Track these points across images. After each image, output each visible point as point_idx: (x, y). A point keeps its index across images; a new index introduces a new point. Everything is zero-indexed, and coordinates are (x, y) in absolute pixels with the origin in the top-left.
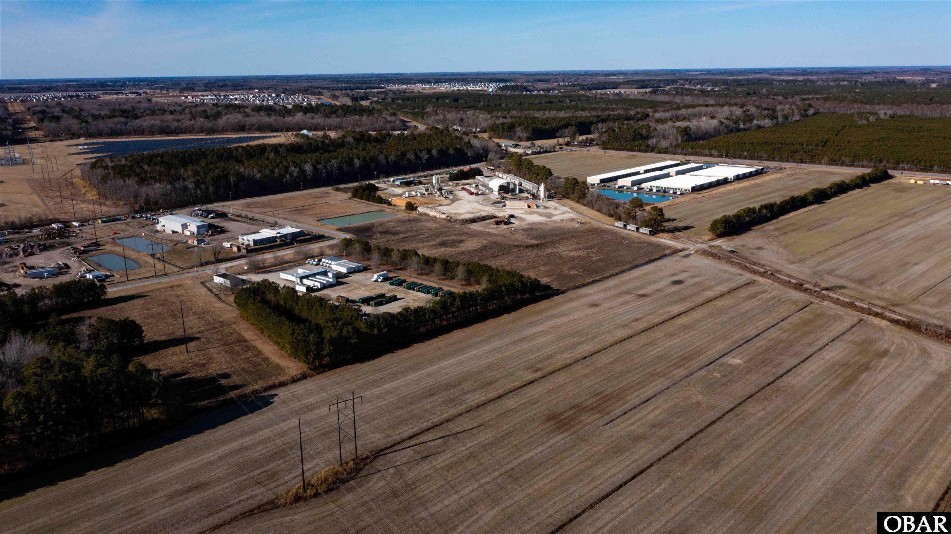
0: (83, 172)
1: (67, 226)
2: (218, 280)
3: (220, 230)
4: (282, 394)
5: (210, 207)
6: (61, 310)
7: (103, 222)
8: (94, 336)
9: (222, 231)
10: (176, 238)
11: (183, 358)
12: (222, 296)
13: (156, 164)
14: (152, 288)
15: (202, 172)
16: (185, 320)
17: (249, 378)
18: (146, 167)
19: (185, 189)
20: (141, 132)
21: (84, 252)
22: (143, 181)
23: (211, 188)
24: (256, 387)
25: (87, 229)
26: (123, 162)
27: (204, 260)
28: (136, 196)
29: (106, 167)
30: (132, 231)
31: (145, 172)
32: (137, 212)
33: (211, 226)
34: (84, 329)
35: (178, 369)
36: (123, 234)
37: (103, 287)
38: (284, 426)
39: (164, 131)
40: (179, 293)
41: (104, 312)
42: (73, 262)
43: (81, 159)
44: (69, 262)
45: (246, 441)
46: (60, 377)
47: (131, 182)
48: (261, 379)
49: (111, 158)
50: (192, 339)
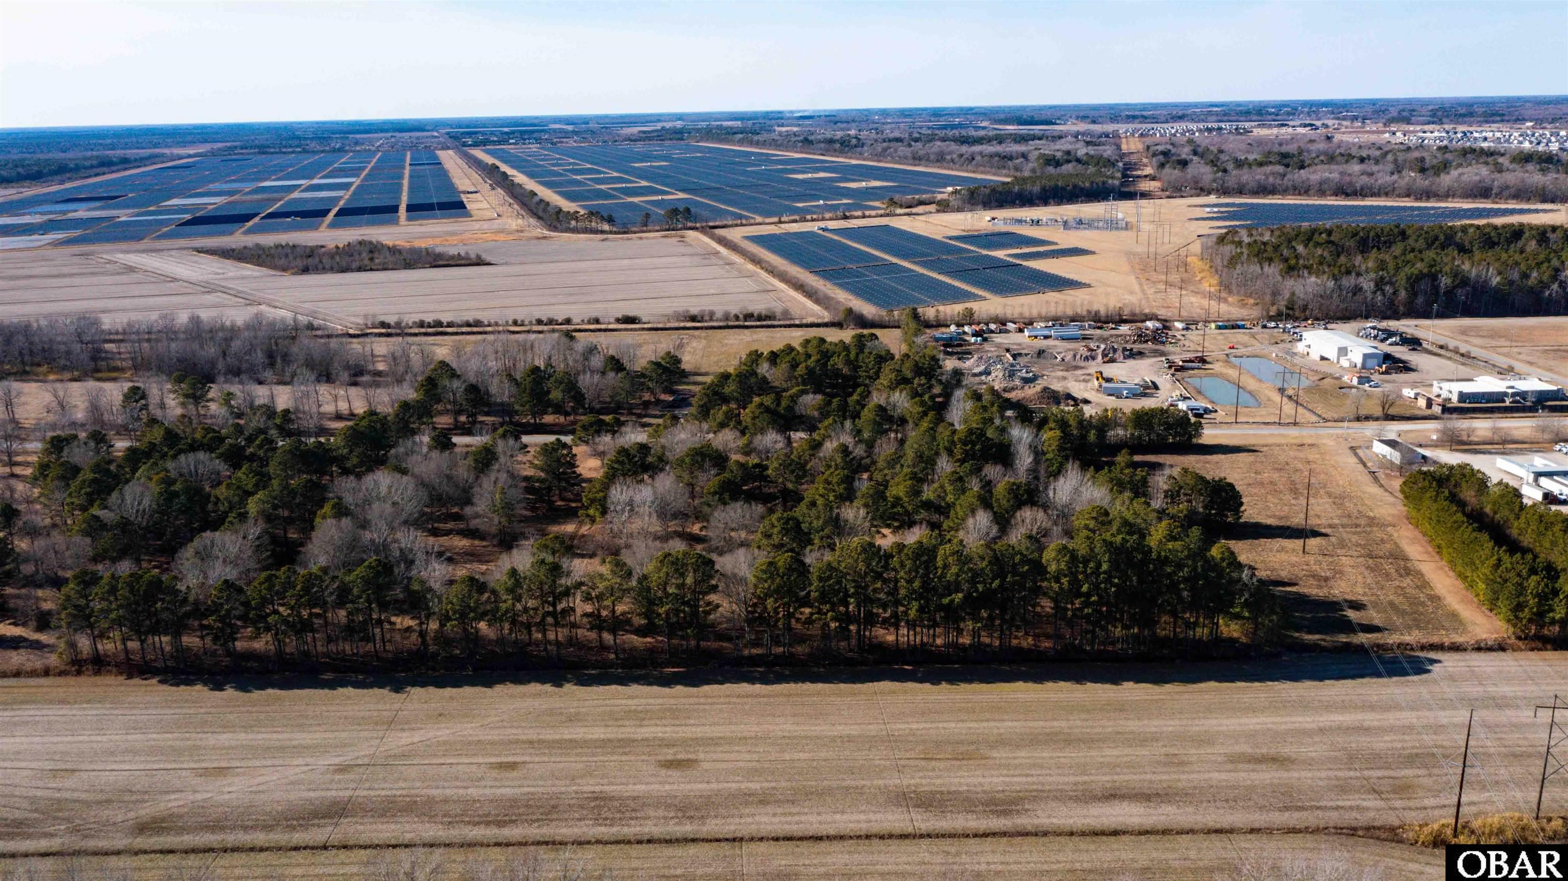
0: (1204, 248)
1: (1165, 327)
2: (1380, 449)
3: (1403, 367)
4: (1449, 662)
5: (1393, 324)
6: (1136, 447)
7: (1219, 328)
8: (1172, 495)
9: (1406, 368)
10: (1324, 367)
11: (1294, 559)
12: (1381, 475)
13: (1317, 244)
14: (1271, 441)
15: (1391, 266)
16: (1312, 501)
17: (1398, 621)
18: (1300, 248)
19: (1357, 290)
20: (1303, 190)
21: (1181, 369)
22: (1291, 270)
23: (1403, 294)
24: (1407, 638)
25: (1193, 335)
26: (1267, 238)
27: (1363, 412)
28: (1275, 294)
29: (1240, 244)
30: (1257, 347)
31: (1297, 257)
32: (1271, 318)
33: (1387, 357)
34: (1160, 482)
35: (1284, 575)
36: (1242, 351)
37: (1199, 425)
38: (1444, 717)
39: (1342, 191)
40: (1311, 457)
41: (1192, 461)
42: (1164, 381)
43: (1205, 228)
44: (1158, 381)
45: (1370, 719)
46: (1119, 539)
47: (1273, 270)
48: (1419, 628)
49: (1249, 228)
50: (1316, 534)
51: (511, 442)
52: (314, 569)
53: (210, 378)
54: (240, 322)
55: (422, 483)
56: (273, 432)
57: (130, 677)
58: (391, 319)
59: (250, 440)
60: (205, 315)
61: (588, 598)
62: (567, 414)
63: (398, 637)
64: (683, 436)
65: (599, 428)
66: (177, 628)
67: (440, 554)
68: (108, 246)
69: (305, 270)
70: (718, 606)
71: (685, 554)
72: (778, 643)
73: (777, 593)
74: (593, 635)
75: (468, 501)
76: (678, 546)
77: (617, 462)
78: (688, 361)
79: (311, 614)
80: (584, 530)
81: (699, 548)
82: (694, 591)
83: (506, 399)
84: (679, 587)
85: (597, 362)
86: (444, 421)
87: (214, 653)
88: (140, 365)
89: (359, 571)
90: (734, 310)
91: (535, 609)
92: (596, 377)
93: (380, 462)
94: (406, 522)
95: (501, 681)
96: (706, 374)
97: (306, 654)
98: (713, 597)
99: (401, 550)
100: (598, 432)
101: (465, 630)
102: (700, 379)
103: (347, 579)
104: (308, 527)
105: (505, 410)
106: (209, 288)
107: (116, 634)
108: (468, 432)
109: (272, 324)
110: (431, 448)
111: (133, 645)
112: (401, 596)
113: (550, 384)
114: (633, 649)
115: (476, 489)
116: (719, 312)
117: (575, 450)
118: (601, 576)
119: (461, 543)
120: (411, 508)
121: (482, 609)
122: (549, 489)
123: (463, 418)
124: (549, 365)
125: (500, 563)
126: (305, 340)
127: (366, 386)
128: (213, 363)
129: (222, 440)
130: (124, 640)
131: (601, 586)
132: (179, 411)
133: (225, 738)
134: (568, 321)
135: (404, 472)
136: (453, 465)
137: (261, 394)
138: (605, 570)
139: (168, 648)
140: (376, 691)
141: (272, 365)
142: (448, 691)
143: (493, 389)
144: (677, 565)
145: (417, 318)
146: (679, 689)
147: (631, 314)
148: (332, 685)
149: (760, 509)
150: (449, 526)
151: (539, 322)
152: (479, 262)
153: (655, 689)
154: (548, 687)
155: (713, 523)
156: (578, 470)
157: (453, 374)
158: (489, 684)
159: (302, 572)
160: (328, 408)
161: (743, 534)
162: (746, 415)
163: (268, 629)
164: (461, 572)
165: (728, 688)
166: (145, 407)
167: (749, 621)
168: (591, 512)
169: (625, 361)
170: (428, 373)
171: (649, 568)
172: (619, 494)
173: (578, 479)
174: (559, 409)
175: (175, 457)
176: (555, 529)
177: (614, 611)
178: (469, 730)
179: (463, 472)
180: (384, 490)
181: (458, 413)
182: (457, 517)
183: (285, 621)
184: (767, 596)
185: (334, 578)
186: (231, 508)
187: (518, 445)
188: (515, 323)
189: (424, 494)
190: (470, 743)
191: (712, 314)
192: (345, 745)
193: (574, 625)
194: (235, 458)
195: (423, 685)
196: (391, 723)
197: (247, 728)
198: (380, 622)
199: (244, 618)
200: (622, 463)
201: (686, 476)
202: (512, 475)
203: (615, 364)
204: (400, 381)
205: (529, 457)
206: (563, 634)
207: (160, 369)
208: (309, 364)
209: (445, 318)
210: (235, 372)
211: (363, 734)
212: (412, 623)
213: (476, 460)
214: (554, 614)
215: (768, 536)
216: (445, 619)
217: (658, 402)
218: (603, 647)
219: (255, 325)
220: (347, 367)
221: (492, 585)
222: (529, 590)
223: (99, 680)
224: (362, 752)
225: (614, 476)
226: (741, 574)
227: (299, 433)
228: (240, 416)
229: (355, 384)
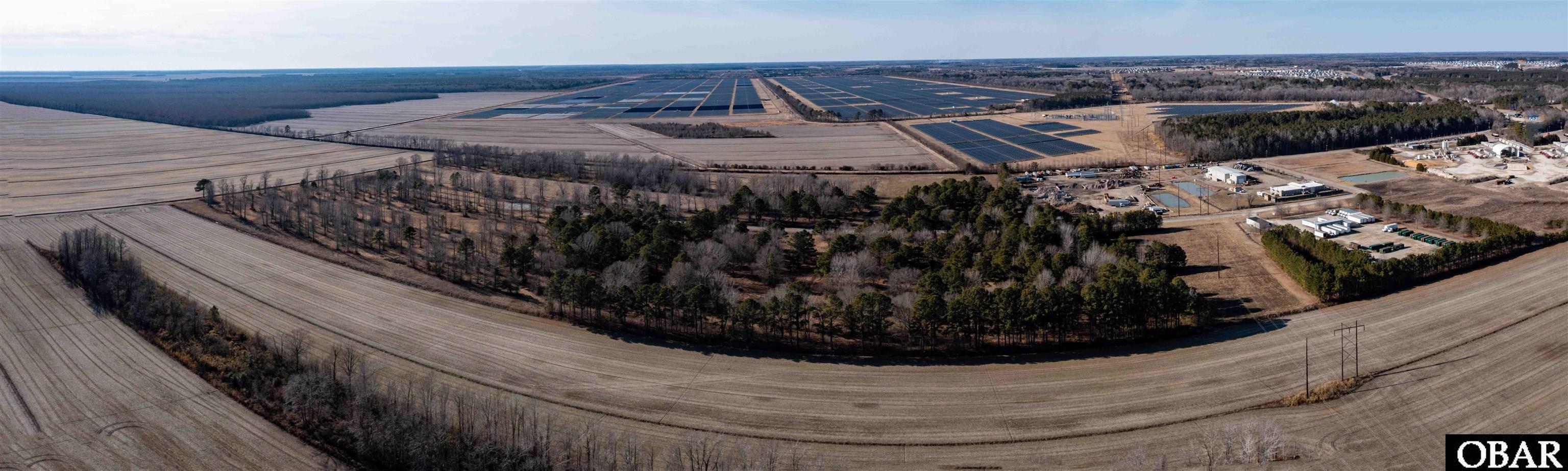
0: (1156, 128)
1: (1140, 169)
2: (1250, 222)
3: (1256, 182)
4: (1294, 319)
5: (1249, 161)
6: (1129, 232)
7: (1167, 168)
8: (1149, 256)
10: (1220, 185)
11: (1215, 282)
12: (1252, 235)
13: (1210, 124)
14: (1197, 223)
15: (1245, 133)
16: (1221, 251)
17: (1268, 304)
18: (1202, 126)
19: (1231, 145)
20: (1201, 98)
21: (1149, 190)
22: (1199, 137)
23: (1252, 146)
24: (1274, 312)
25: (1154, 173)
26: (1186, 122)
27: (1240, 205)
28: (1192, 149)
29: (1173, 125)
30: (1186, 177)
31: (1201, 130)
32: (1192, 162)
33: (1248, 177)
34: (1143, 249)
35: (1210, 290)
36: (1179, 179)
37: (1160, 219)
38: (1294, 345)
39: (1219, 98)
40: (1218, 230)
41: (1158, 237)
42: (1141, 197)
43: (1156, 118)
44: (1138, 197)
45: (1260, 353)
46: (1122, 280)
47: (1191, 138)
48: (1278, 306)
49: (1177, 118)
50: (1224, 268)
51: (779, 230)
52: (669, 287)
53: (630, 187)
54: (647, 160)
55: (729, 249)
56: (656, 216)
57: (574, 325)
58: (721, 163)
59: (645, 218)
60: (631, 155)
61: (816, 316)
62: (810, 218)
63: (709, 327)
64: (875, 232)
65: (827, 226)
66: (599, 307)
67: (735, 287)
68: (593, 120)
69: (681, 136)
70: (892, 323)
71: (874, 294)
72: (928, 344)
73: (928, 317)
74: (819, 336)
75: (753, 260)
76: (870, 291)
77: (837, 244)
78: (879, 191)
79: (665, 309)
80: (817, 280)
81: (882, 292)
82: (878, 315)
83: (777, 207)
84: (871, 312)
85: (828, 190)
86: (743, 218)
87: (615, 321)
88: (599, 177)
89: (692, 290)
90: (905, 164)
91: (786, 320)
92: (828, 199)
93: (709, 236)
94: (719, 268)
95: (765, 356)
96: (889, 199)
97: (660, 329)
98: (890, 319)
99: (715, 283)
100: (827, 228)
101: (746, 327)
102: (885, 201)
103: (685, 294)
104: (668, 265)
105: (776, 214)
106: (635, 143)
107: (571, 303)
108: (756, 225)
109: (662, 162)
110: (735, 231)
111: (578, 310)
112: (713, 306)
113: (801, 201)
114: (843, 345)
115: (758, 255)
116: (897, 164)
117: (814, 237)
118: (825, 304)
119: (748, 282)
120: (722, 261)
121: (756, 317)
122: (798, 257)
123: (754, 217)
124: (802, 191)
125: (768, 294)
126: (677, 171)
127: (704, 196)
128: (632, 179)
129: (632, 217)
130: (574, 307)
131: (825, 310)
132: (613, 201)
133: (615, 362)
134: (814, 168)
135: (720, 242)
136: (747, 241)
137: (653, 196)
138: (828, 301)
139: (593, 315)
140: (695, 353)
141: (660, 182)
142: (734, 358)
143: (771, 202)
144: (870, 301)
145: (734, 163)
146: (868, 367)
147: (848, 165)
148: (672, 346)
149: (918, 271)
150: (742, 273)
151: (798, 168)
152: (768, 136)
153: (854, 366)
154: (791, 361)
155: (891, 279)
156: (815, 248)
157: (750, 193)
158: (757, 357)
159: (663, 287)
160: (685, 207)
161: (908, 286)
162: (911, 221)
163: (642, 314)
164: (746, 297)
165: (897, 367)
166: (599, 197)
167: (910, 332)
168: (821, 270)
169: (844, 190)
170: (737, 192)
171: (853, 301)
172: (837, 261)
173: (815, 253)
174: (806, 215)
175: (608, 223)
176: (800, 279)
177: (831, 324)
178: (744, 379)
179: (751, 244)
180: (709, 250)
181: (751, 214)
182: (746, 269)
183: (651, 310)
184: (921, 318)
185: (679, 292)
186: (632, 251)
187: (782, 233)
188: (785, 168)
189: (730, 255)
190: (744, 385)
191: (893, 166)
192: (676, 377)
193: (808, 330)
194: (637, 227)
195: (721, 353)
196: (702, 370)
197: (626, 360)
198: (700, 318)
199: (631, 306)
200: (840, 245)
201: (876, 253)
202: (778, 248)
203: (838, 191)
204: (722, 195)
205: (788, 239)
206: (801, 334)
207: (608, 180)
208: (678, 183)
209: (748, 164)
210: (642, 184)
211: (686, 373)
212: (717, 320)
213: (759, 239)
214: (797, 323)
215: (923, 286)
216: (735, 320)
217: (861, 213)
218: (824, 342)
219: (654, 162)
220: (696, 186)
221: (763, 304)
222: (783, 309)
223: (560, 323)
224: (685, 382)
225: (835, 251)
226: (907, 306)
227: (670, 218)
228: (641, 206)
229: (699, 195)
